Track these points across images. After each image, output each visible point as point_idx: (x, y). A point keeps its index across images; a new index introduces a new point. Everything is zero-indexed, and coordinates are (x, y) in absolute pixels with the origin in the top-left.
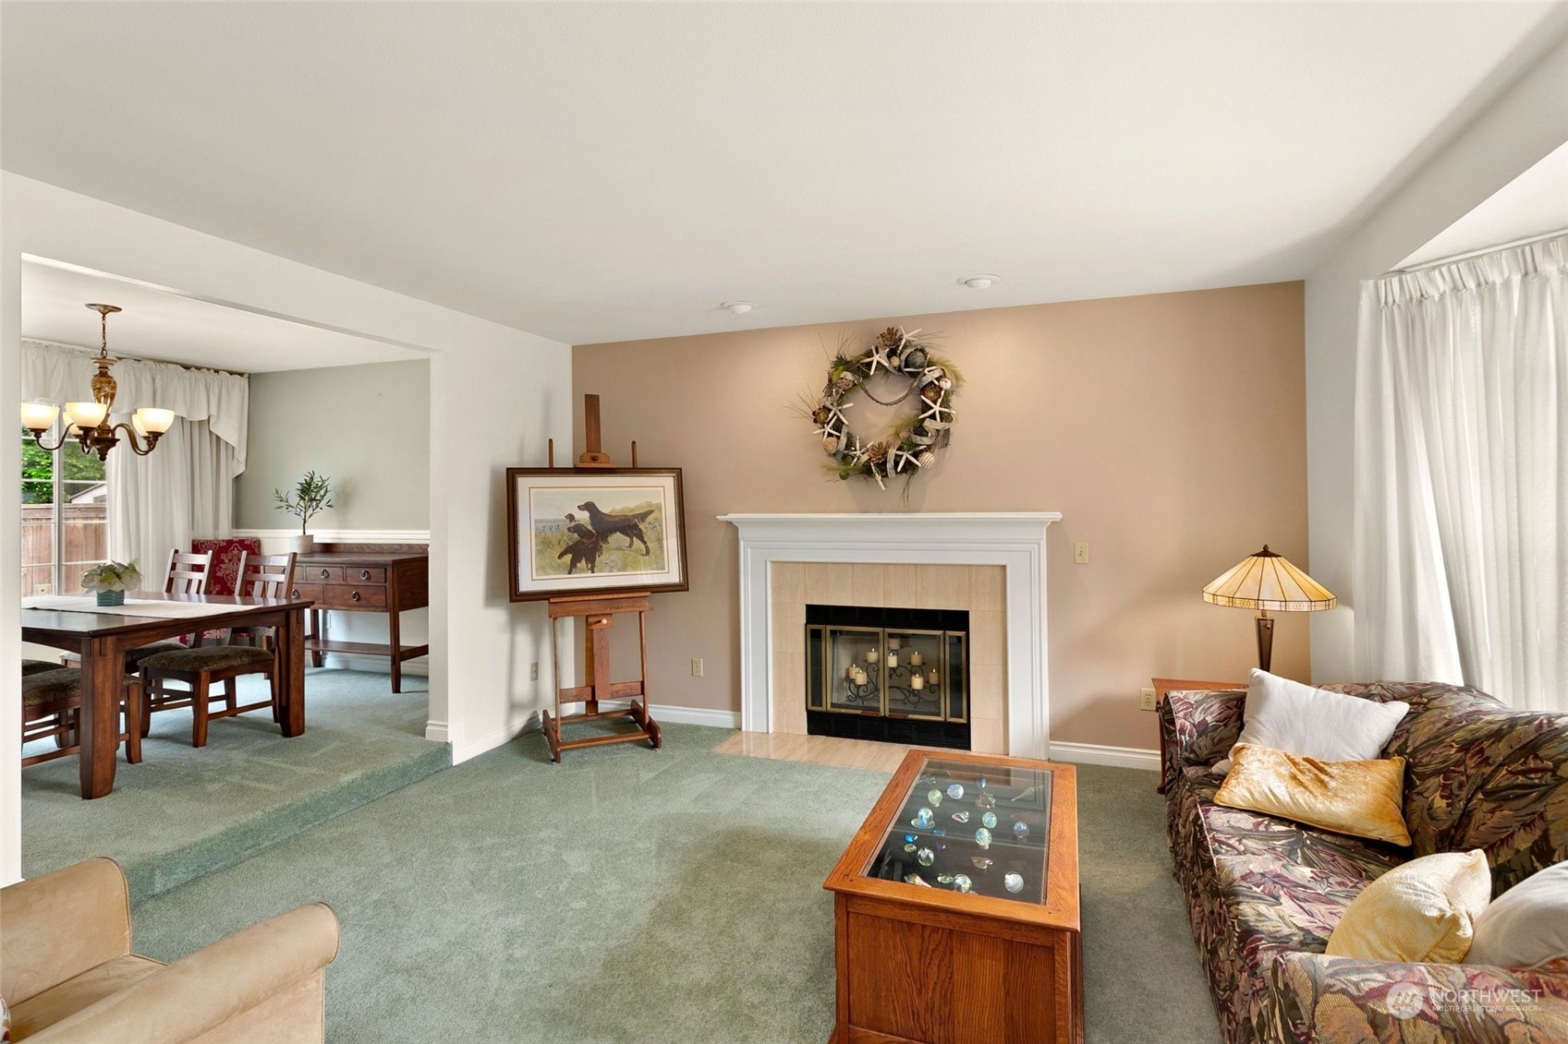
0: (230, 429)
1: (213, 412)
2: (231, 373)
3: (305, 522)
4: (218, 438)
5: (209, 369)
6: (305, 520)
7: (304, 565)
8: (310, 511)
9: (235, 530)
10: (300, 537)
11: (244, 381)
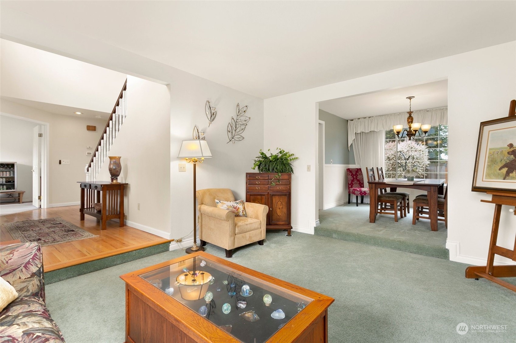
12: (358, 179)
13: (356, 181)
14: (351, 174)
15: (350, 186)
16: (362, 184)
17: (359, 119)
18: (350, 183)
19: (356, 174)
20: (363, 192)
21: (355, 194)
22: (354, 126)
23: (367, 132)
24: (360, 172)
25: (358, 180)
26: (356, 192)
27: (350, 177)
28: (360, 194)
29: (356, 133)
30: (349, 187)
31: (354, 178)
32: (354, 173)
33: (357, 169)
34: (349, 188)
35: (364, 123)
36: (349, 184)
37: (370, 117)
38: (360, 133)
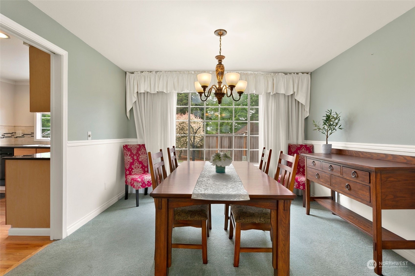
0: (302, 98)
1: (295, 90)
2: (303, 73)
3: (327, 137)
4: (298, 102)
5: (294, 73)
6: (327, 136)
7: (322, 161)
8: (330, 131)
9: (305, 141)
10: (326, 145)
11: (309, 76)
12: (140, 160)
13: (136, 164)
14: (129, 153)
15: (128, 172)
16: (145, 167)
17: (142, 72)
18: (127, 167)
19: (137, 153)
20: (146, 183)
21: (134, 187)
22: (135, 81)
23: (153, 92)
24: (143, 150)
25: (141, 163)
26: (135, 184)
27: (128, 159)
28: (142, 186)
29: (137, 92)
30: (126, 173)
31: (133, 160)
32: (134, 152)
33: (139, 145)
34: (126, 175)
35: (149, 79)
36: (126, 170)
37: (157, 72)
38: (144, 93)
